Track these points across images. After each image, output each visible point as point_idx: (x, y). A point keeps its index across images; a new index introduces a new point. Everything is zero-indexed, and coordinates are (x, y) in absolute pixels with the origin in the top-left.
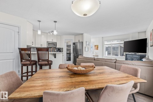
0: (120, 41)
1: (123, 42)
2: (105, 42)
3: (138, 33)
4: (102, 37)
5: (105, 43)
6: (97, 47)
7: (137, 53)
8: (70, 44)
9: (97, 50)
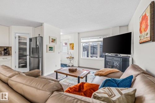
0: (99, 37)
1: (102, 39)
2: (82, 39)
3: (120, 27)
4: (79, 33)
5: (82, 41)
6: (72, 46)
7: (118, 54)
8: (25, 41)
9: (73, 49)
